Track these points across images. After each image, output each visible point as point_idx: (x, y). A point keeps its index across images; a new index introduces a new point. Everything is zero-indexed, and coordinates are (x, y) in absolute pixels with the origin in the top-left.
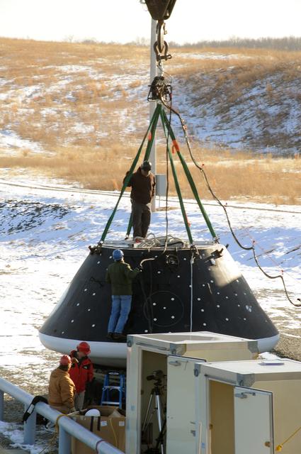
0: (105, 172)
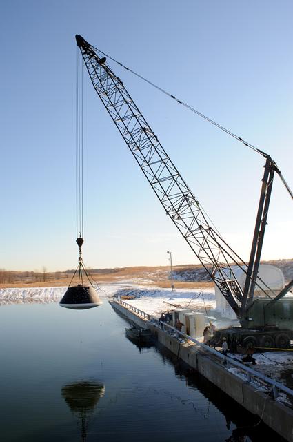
0: (165, 285)
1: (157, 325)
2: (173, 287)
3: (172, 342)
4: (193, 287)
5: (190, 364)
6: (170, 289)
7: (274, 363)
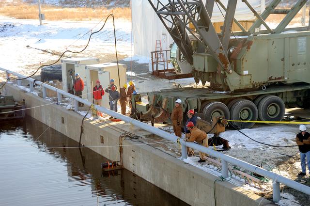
0: (21, 14)
1: (28, 90)
2: (41, 17)
3: (66, 120)
4: (82, 17)
5: (107, 155)
6: (36, 22)
7: (261, 146)
